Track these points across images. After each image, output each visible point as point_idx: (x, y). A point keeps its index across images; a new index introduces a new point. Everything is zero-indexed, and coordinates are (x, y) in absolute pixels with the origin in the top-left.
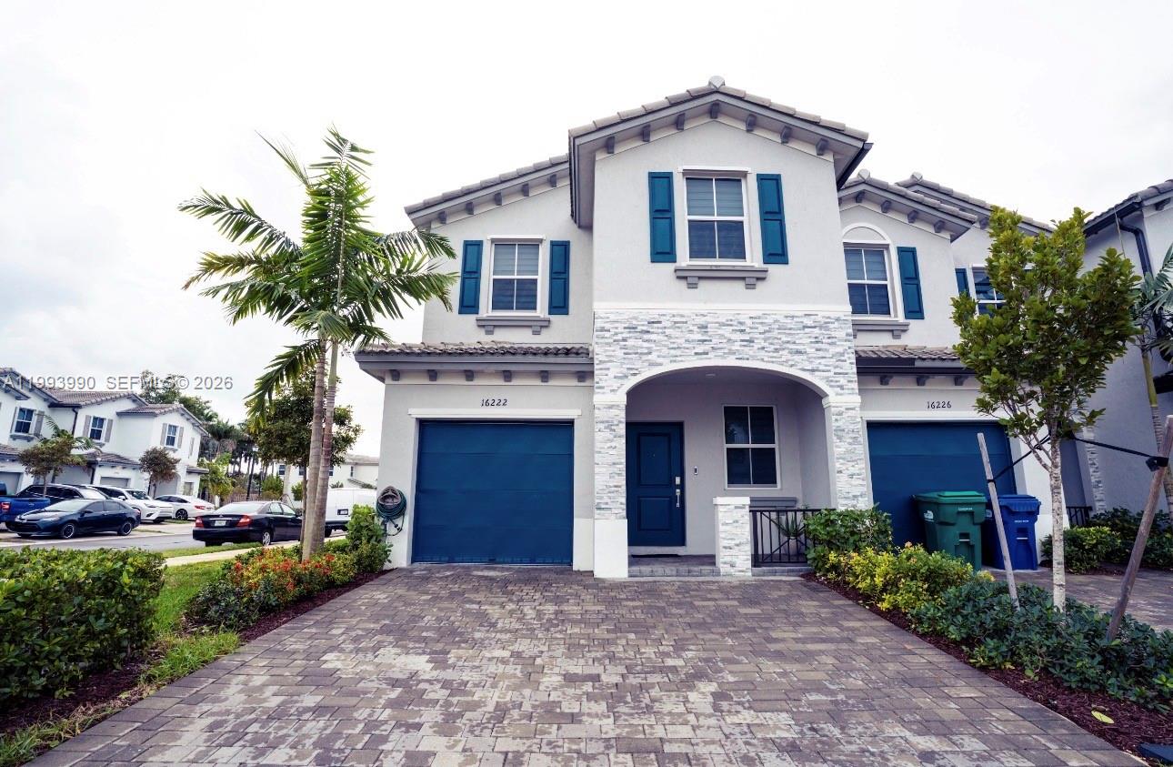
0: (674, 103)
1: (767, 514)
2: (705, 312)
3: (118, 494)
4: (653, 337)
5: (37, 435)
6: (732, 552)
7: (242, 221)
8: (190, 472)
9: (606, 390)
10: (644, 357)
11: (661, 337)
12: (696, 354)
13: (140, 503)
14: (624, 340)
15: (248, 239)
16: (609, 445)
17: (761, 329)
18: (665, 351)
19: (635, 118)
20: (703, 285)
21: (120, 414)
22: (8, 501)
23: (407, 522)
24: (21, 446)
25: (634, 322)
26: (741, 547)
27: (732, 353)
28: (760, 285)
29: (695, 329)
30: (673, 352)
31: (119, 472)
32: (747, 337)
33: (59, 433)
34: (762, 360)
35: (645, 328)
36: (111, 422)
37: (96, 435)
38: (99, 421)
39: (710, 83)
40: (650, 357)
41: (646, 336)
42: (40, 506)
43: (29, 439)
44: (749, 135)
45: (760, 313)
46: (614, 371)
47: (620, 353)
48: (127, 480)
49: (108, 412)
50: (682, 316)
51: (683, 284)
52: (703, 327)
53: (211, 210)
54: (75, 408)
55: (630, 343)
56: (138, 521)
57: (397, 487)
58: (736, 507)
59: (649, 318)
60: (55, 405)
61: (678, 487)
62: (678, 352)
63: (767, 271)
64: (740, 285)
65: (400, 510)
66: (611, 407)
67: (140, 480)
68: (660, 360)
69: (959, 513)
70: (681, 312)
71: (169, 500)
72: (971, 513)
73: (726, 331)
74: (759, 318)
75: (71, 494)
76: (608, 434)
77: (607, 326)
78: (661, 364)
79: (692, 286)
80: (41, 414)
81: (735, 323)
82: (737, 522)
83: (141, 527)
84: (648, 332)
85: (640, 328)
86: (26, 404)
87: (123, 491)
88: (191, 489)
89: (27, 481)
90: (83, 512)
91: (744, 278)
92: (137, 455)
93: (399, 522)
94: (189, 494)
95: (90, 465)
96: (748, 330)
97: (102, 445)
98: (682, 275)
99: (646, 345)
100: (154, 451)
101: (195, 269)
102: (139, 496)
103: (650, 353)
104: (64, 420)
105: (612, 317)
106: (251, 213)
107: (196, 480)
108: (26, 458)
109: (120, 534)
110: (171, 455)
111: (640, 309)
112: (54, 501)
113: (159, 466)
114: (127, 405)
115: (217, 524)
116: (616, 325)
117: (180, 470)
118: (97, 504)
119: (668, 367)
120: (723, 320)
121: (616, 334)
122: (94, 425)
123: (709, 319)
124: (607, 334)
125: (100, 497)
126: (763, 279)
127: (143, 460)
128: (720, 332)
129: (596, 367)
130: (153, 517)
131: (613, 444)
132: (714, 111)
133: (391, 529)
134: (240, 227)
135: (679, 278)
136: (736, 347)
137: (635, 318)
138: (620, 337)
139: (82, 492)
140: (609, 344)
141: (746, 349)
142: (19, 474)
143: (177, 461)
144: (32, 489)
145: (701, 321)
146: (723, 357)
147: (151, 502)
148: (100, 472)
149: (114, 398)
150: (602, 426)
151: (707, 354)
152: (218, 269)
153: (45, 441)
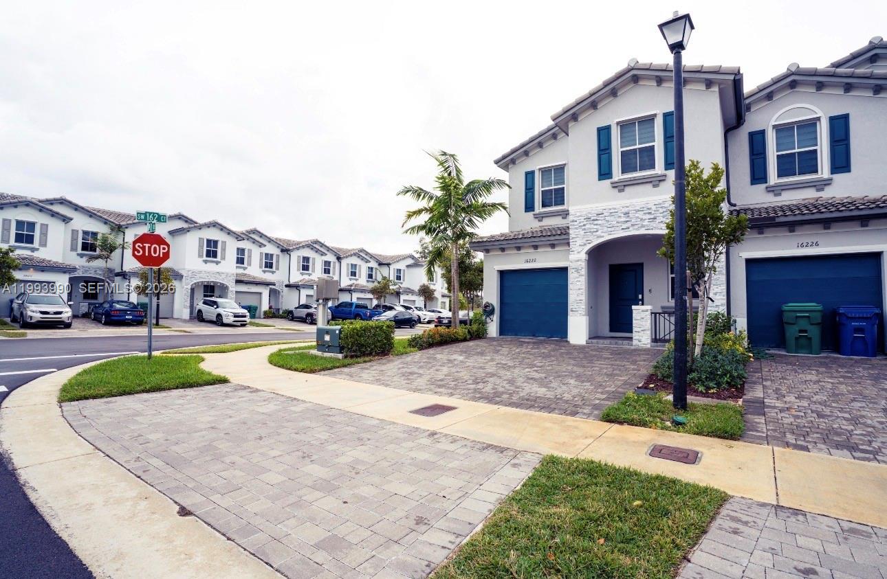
0: (606, 84)
1: (663, 315)
2: (628, 205)
3: (410, 308)
4: (599, 222)
5: (376, 279)
6: (640, 334)
7: (419, 193)
8: (443, 296)
9: (576, 252)
10: (594, 234)
11: (603, 222)
12: (623, 229)
13: (420, 313)
14: (584, 225)
15: (423, 199)
16: (577, 280)
17: (661, 210)
18: (605, 229)
19: (585, 100)
20: (628, 189)
21: (408, 266)
22: (369, 311)
23: (496, 317)
24: (371, 286)
25: (590, 215)
26: (645, 332)
27: (643, 226)
28: (662, 184)
29: (622, 215)
30: (609, 229)
31: (410, 297)
32: (652, 217)
33: (384, 278)
34: (661, 229)
35: (595, 218)
36: (404, 270)
37: (399, 278)
38: (399, 271)
39: (629, 65)
40: (597, 233)
41: (596, 222)
42: (380, 314)
43: (373, 282)
44: (659, 88)
45: (661, 202)
46: (579, 242)
47: (582, 232)
48: (414, 301)
49: (402, 265)
50: (615, 209)
51: (616, 190)
52: (627, 214)
53: (408, 191)
54: (388, 265)
55: (587, 226)
56: (419, 321)
57: (490, 302)
58: (643, 311)
59: (596, 212)
60: (381, 264)
61: (640, 300)
62: (613, 229)
63: (666, 176)
64: (649, 186)
65: (492, 312)
66: (578, 261)
67: (420, 301)
68: (602, 234)
69: (797, 317)
70: (614, 207)
71: (433, 311)
72: (808, 317)
73: (640, 215)
74: (660, 204)
75: (391, 308)
76: (576, 275)
77: (575, 219)
78: (603, 237)
79: (621, 191)
80: (376, 269)
81: (645, 209)
82: (643, 318)
83: (419, 325)
84: (597, 220)
85: (592, 218)
86: (370, 265)
87: (412, 307)
88: (445, 306)
89: (375, 302)
90: (395, 317)
91: (651, 182)
92: (416, 288)
93: (491, 317)
94: (444, 308)
95: (398, 294)
96: (653, 212)
97: (401, 283)
98: (615, 186)
99: (595, 227)
100: (424, 285)
101: (404, 218)
102: (420, 309)
103: (597, 231)
104: (385, 271)
105: (578, 214)
106: (421, 189)
107: (447, 300)
108: (373, 291)
109: (411, 328)
110: (432, 287)
111: (593, 207)
112: (385, 311)
113: (427, 293)
114: (410, 261)
115: (444, 322)
116: (580, 218)
117: (437, 295)
118: (401, 312)
119: (607, 237)
120: (638, 208)
121: (580, 223)
122: (397, 273)
123: (630, 208)
124: (576, 223)
125: (403, 309)
126: (664, 180)
127: (419, 290)
128: (637, 215)
129: (571, 241)
130: (426, 320)
131: (579, 279)
132: (636, 79)
133: (488, 320)
134: (419, 195)
135: (613, 187)
136: (646, 223)
137: (590, 213)
138: (582, 224)
139: (395, 307)
140: (576, 228)
141: (652, 224)
142: (371, 299)
143: (435, 290)
144: (377, 306)
145: (626, 210)
146: (637, 229)
147: (425, 312)
148: (403, 297)
149: (404, 258)
150: (573, 271)
151: (629, 228)
152: (412, 216)
153: (379, 282)
